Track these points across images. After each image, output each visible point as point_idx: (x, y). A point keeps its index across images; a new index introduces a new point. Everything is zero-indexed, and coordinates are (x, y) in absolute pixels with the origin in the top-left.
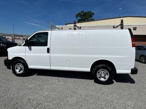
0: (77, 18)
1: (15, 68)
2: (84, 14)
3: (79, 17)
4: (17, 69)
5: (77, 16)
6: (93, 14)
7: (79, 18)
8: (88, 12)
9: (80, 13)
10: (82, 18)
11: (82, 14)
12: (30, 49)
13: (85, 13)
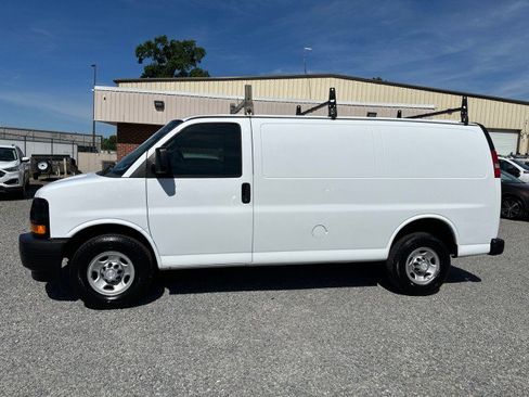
0: (140, 61)
1: (89, 274)
2: (166, 48)
3: (149, 55)
4: (95, 276)
5: (141, 52)
6: (202, 52)
7: (149, 61)
8: (182, 41)
9: (153, 42)
10: (161, 61)
11: (160, 47)
12: (171, 191)
13: (173, 46)
